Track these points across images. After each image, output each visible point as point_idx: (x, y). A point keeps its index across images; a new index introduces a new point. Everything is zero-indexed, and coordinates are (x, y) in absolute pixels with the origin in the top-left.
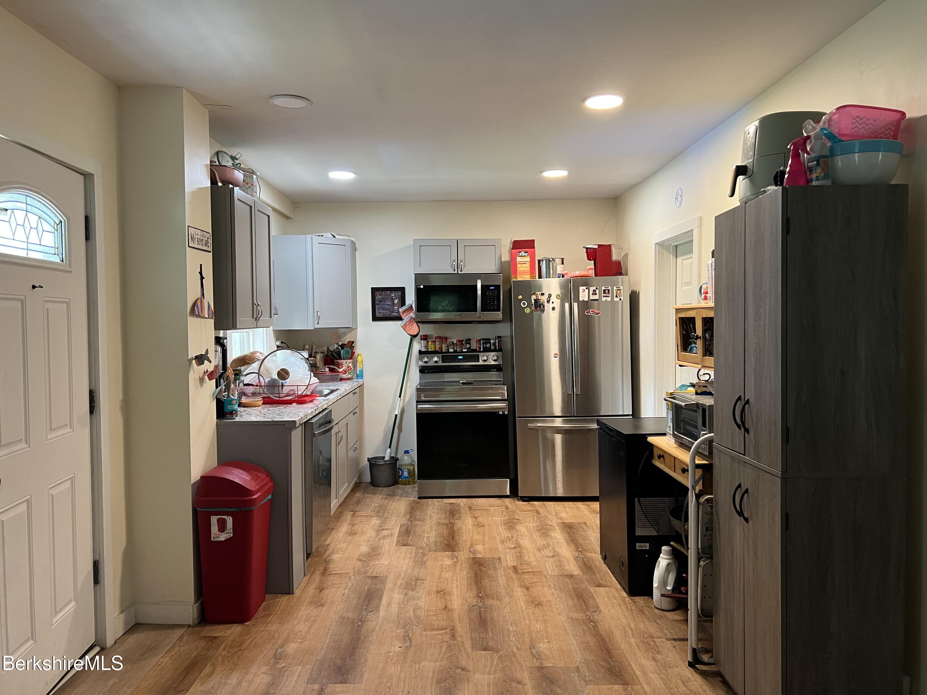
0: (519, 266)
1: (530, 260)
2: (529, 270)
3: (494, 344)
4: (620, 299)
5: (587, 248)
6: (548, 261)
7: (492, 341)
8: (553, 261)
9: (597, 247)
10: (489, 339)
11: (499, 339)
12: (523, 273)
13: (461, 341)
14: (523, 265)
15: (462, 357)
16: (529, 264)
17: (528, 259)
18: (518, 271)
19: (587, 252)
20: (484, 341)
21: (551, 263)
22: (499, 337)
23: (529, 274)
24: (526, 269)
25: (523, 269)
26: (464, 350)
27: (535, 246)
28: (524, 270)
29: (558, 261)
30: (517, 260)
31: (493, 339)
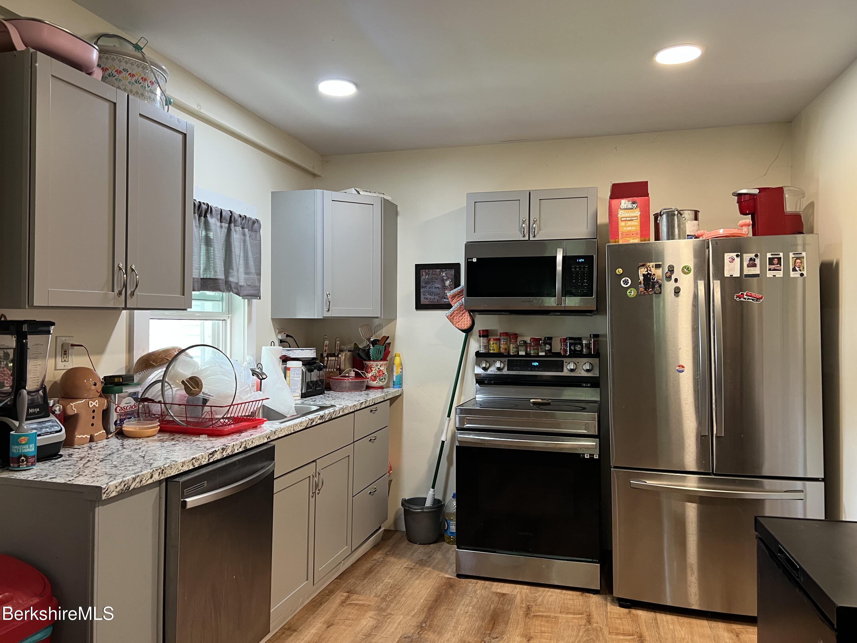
0: (622, 224)
1: (640, 215)
2: (639, 232)
3: (588, 346)
4: (802, 275)
5: (740, 195)
6: (671, 215)
7: (584, 342)
8: (679, 215)
9: (757, 191)
10: (580, 339)
11: (596, 339)
12: (629, 234)
13: (536, 341)
14: (629, 223)
15: (537, 364)
16: (639, 220)
17: (637, 213)
18: (620, 233)
19: (739, 202)
20: (572, 341)
21: (676, 217)
22: (596, 336)
23: (639, 236)
24: (634, 228)
25: (629, 228)
26: (540, 354)
27: (649, 192)
28: (629, 231)
29: (688, 215)
30: (619, 215)
31: (586, 338)
